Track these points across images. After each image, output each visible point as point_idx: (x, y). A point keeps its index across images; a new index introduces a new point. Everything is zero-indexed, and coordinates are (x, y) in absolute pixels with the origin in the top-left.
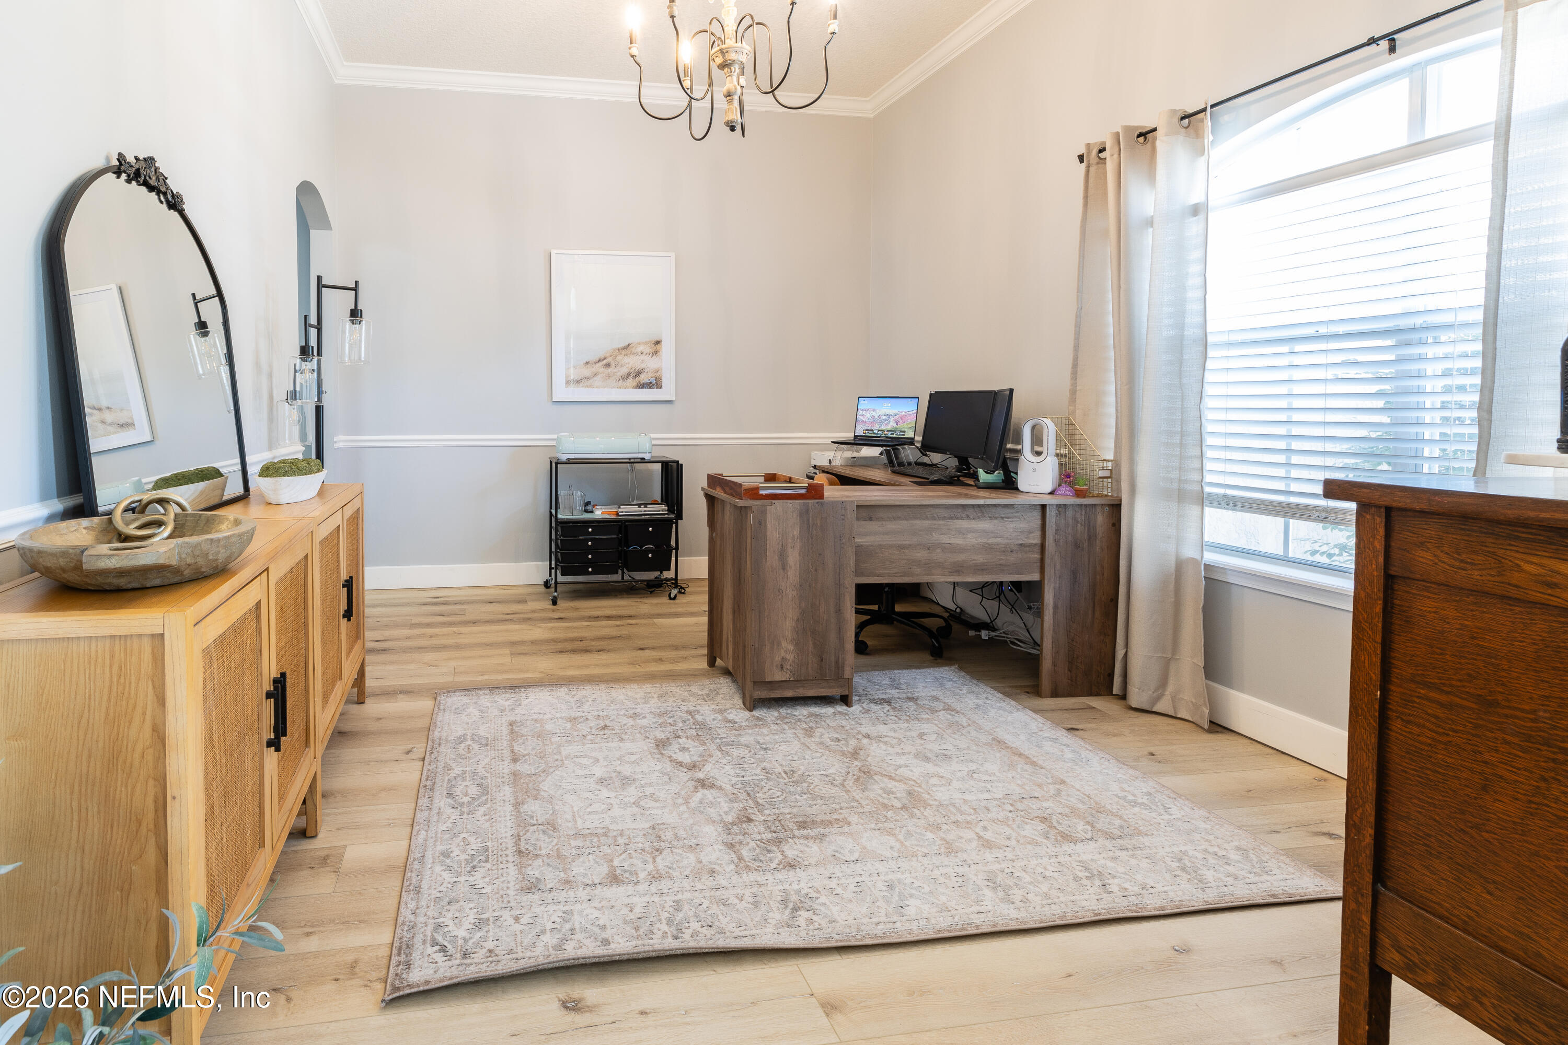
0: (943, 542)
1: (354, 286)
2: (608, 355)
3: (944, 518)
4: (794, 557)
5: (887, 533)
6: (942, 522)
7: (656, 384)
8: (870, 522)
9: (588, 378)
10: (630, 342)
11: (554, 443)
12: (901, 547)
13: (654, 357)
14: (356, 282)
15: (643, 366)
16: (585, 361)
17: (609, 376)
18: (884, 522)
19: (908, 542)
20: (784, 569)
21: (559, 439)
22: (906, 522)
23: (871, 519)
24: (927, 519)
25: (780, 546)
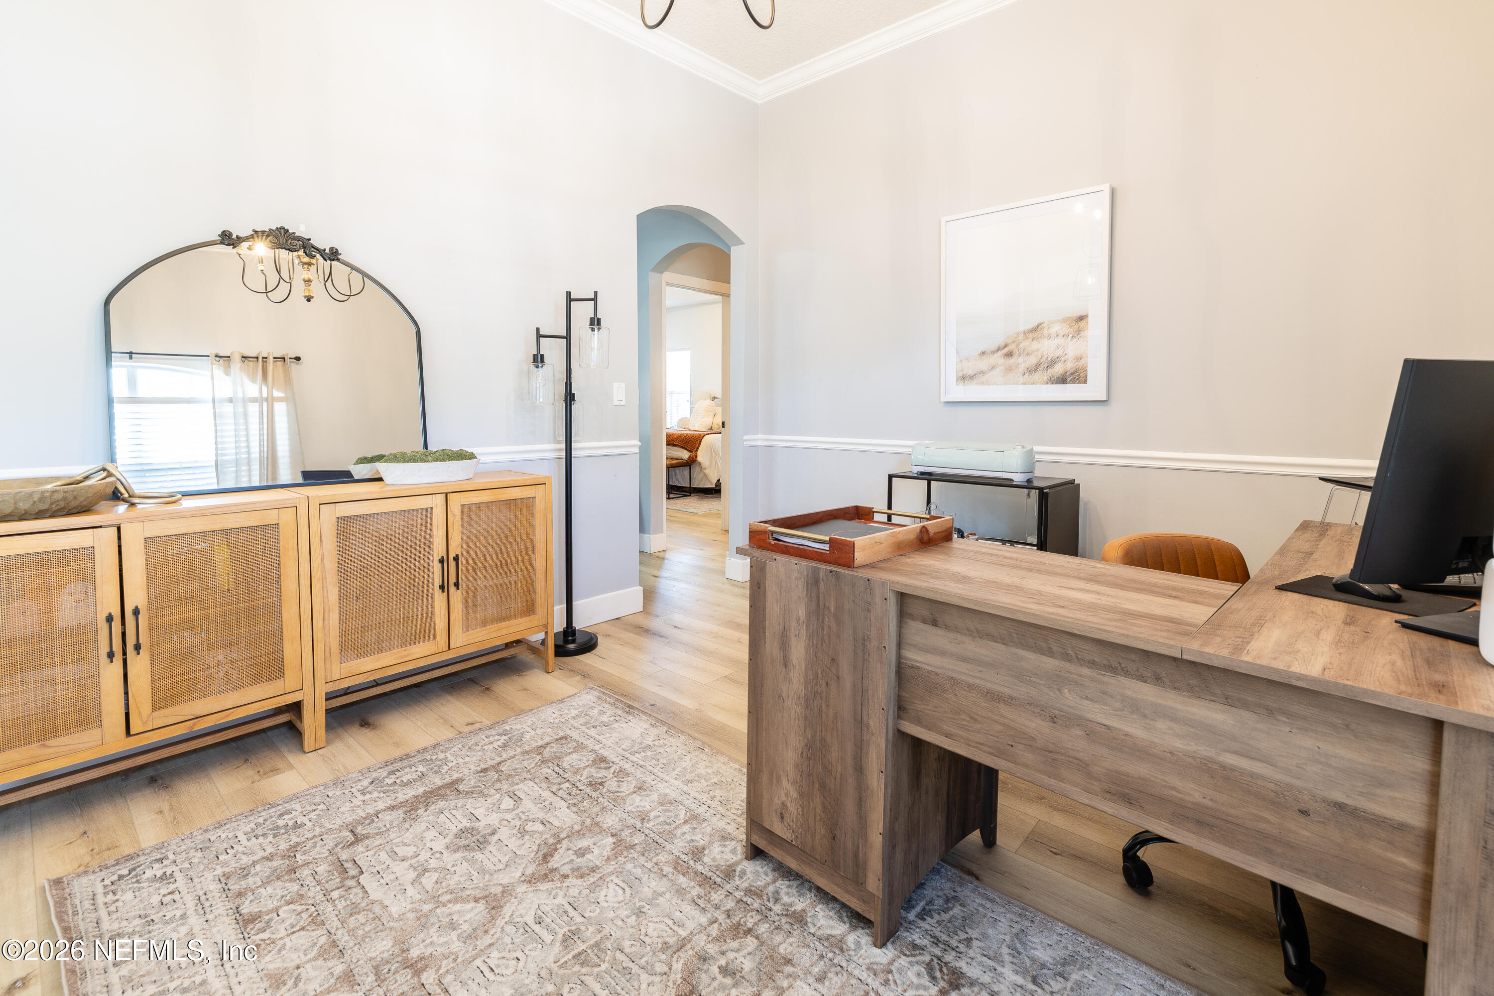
0: (1089, 716)
1: (593, 297)
2: (1009, 341)
3: (1092, 664)
4: (798, 651)
5: (965, 659)
6: (1086, 671)
7: (1077, 376)
8: (934, 630)
9: (983, 373)
10: (1040, 321)
12: (994, 697)
13: (1075, 340)
14: (596, 293)
15: (1059, 353)
16: (980, 351)
17: (1009, 369)
18: (959, 636)
19: (1006, 691)
20: (786, 666)
22: (1002, 647)
23: (935, 623)
24: (1050, 653)
25: (781, 628)
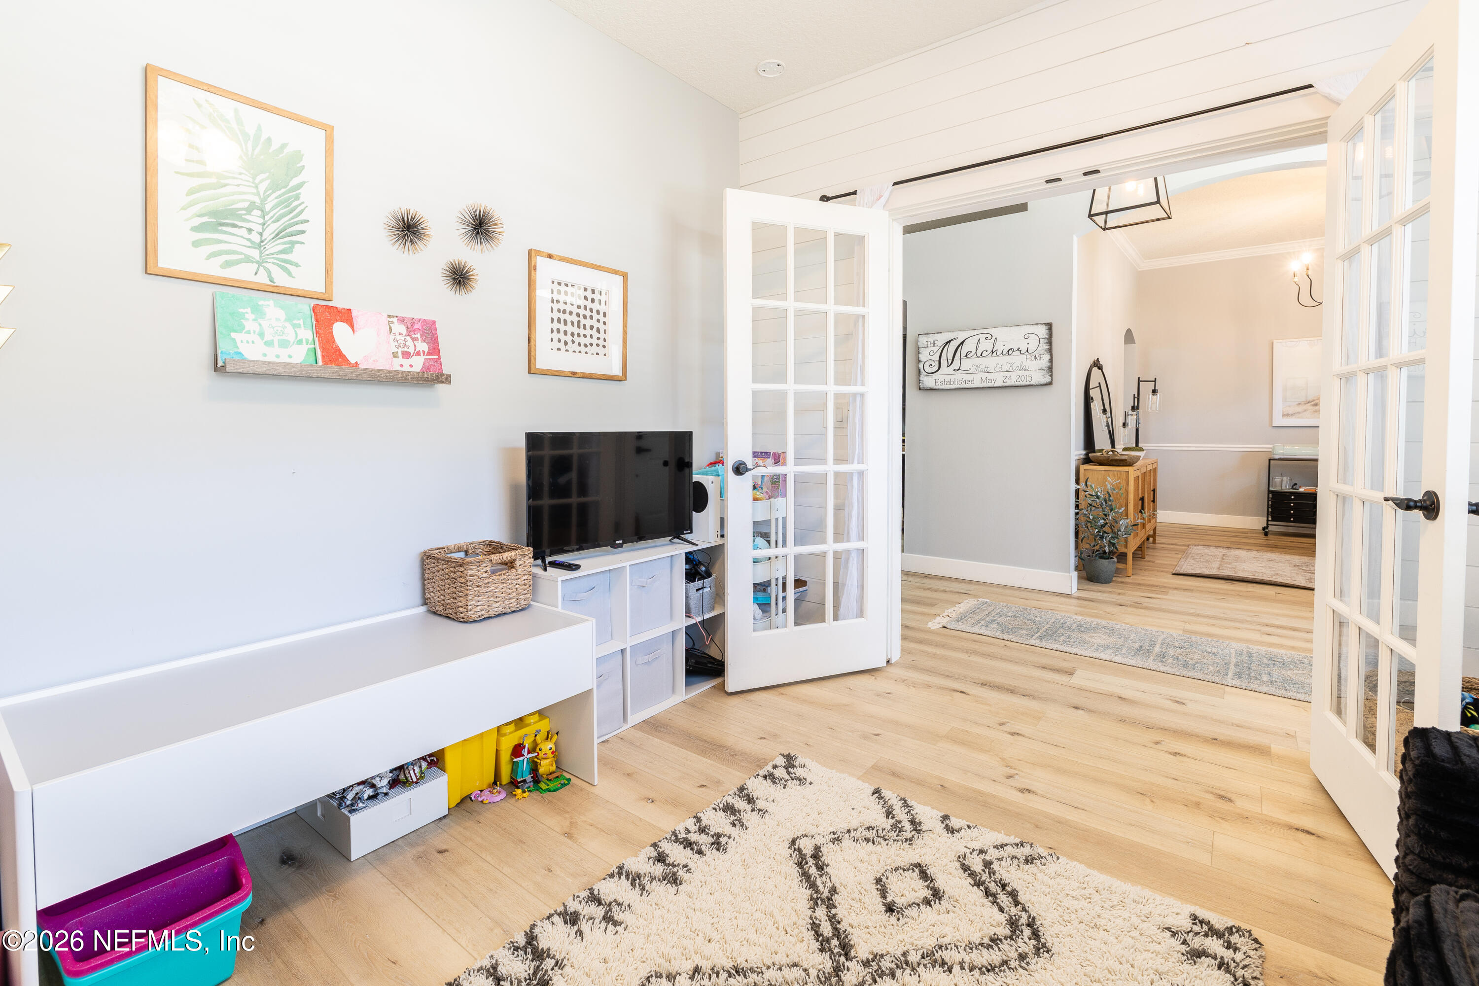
9: (1299, 413)
11: (1270, 450)
14: (1155, 379)
16: (1297, 403)
17: (1315, 411)
21: (1273, 448)
